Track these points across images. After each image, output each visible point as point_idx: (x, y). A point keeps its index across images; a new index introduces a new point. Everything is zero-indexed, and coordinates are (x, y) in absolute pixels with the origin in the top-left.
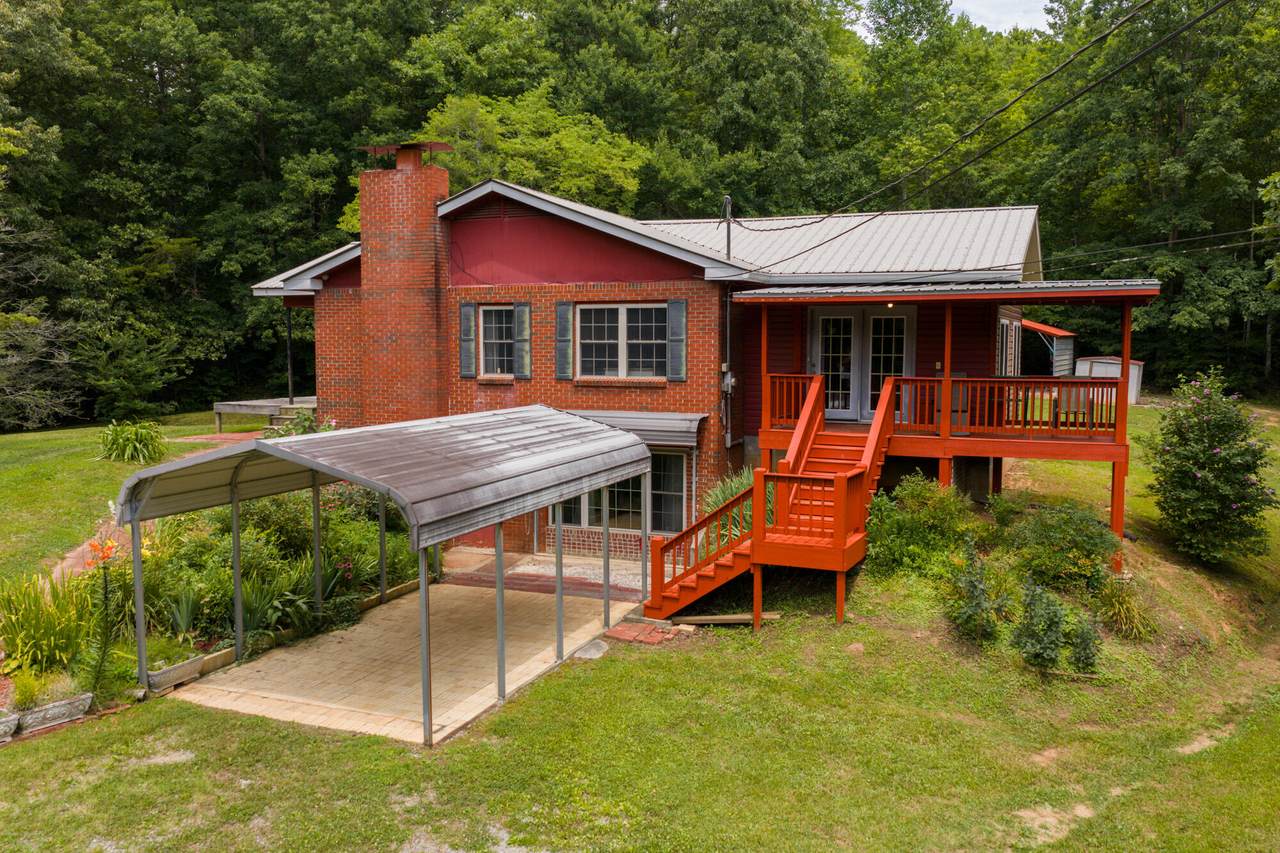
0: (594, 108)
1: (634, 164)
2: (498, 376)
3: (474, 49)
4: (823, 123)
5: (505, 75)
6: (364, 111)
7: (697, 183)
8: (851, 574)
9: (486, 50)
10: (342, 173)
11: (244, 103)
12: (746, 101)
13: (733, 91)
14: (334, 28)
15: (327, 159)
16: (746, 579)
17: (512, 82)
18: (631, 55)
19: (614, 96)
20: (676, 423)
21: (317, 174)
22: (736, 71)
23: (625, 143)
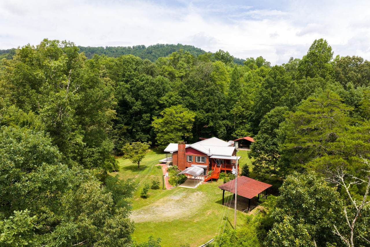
0: (187, 106)
1: (194, 117)
2: (190, 161)
3: (170, 98)
4: (221, 106)
5: (175, 102)
6: (154, 108)
7: (203, 118)
8: (218, 179)
9: (172, 98)
10: (151, 117)
11: (138, 108)
12: (210, 105)
13: (208, 104)
14: (150, 96)
15: (149, 115)
16: (211, 179)
17: (175, 103)
18: (192, 97)
19: (190, 104)
20: (206, 166)
21: (147, 117)
22: (208, 100)
23: (192, 112)
